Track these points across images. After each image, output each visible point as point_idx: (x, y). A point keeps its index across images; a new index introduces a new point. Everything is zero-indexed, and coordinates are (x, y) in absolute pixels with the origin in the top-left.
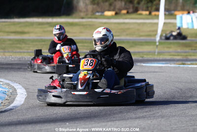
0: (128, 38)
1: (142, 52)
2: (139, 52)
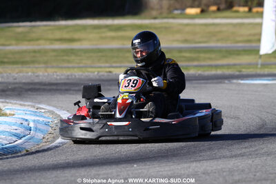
0: (219, 44)
1: (240, 65)
2: (235, 65)
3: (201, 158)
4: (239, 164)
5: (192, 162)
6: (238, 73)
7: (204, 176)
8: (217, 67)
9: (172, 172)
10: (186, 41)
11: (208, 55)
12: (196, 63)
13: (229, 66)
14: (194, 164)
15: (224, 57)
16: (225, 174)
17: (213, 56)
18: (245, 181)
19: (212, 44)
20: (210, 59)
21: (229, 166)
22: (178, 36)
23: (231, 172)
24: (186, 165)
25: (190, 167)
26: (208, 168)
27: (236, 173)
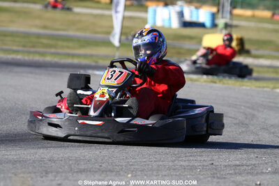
0: (78, 34)
1: (97, 56)
2: (91, 56)
3: (49, 145)
4: (86, 153)
5: (39, 148)
6: (93, 64)
7: (50, 163)
8: (73, 56)
9: (18, 157)
10: (45, 27)
11: (65, 44)
12: (53, 50)
13: (85, 56)
14: (41, 150)
15: (82, 46)
16: (71, 162)
17: (71, 44)
18: (90, 171)
19: (71, 33)
20: (68, 47)
21: (76, 155)
22: (37, 22)
23: (77, 161)
24: (32, 151)
25: (36, 153)
26: (55, 156)
27: (82, 163)
